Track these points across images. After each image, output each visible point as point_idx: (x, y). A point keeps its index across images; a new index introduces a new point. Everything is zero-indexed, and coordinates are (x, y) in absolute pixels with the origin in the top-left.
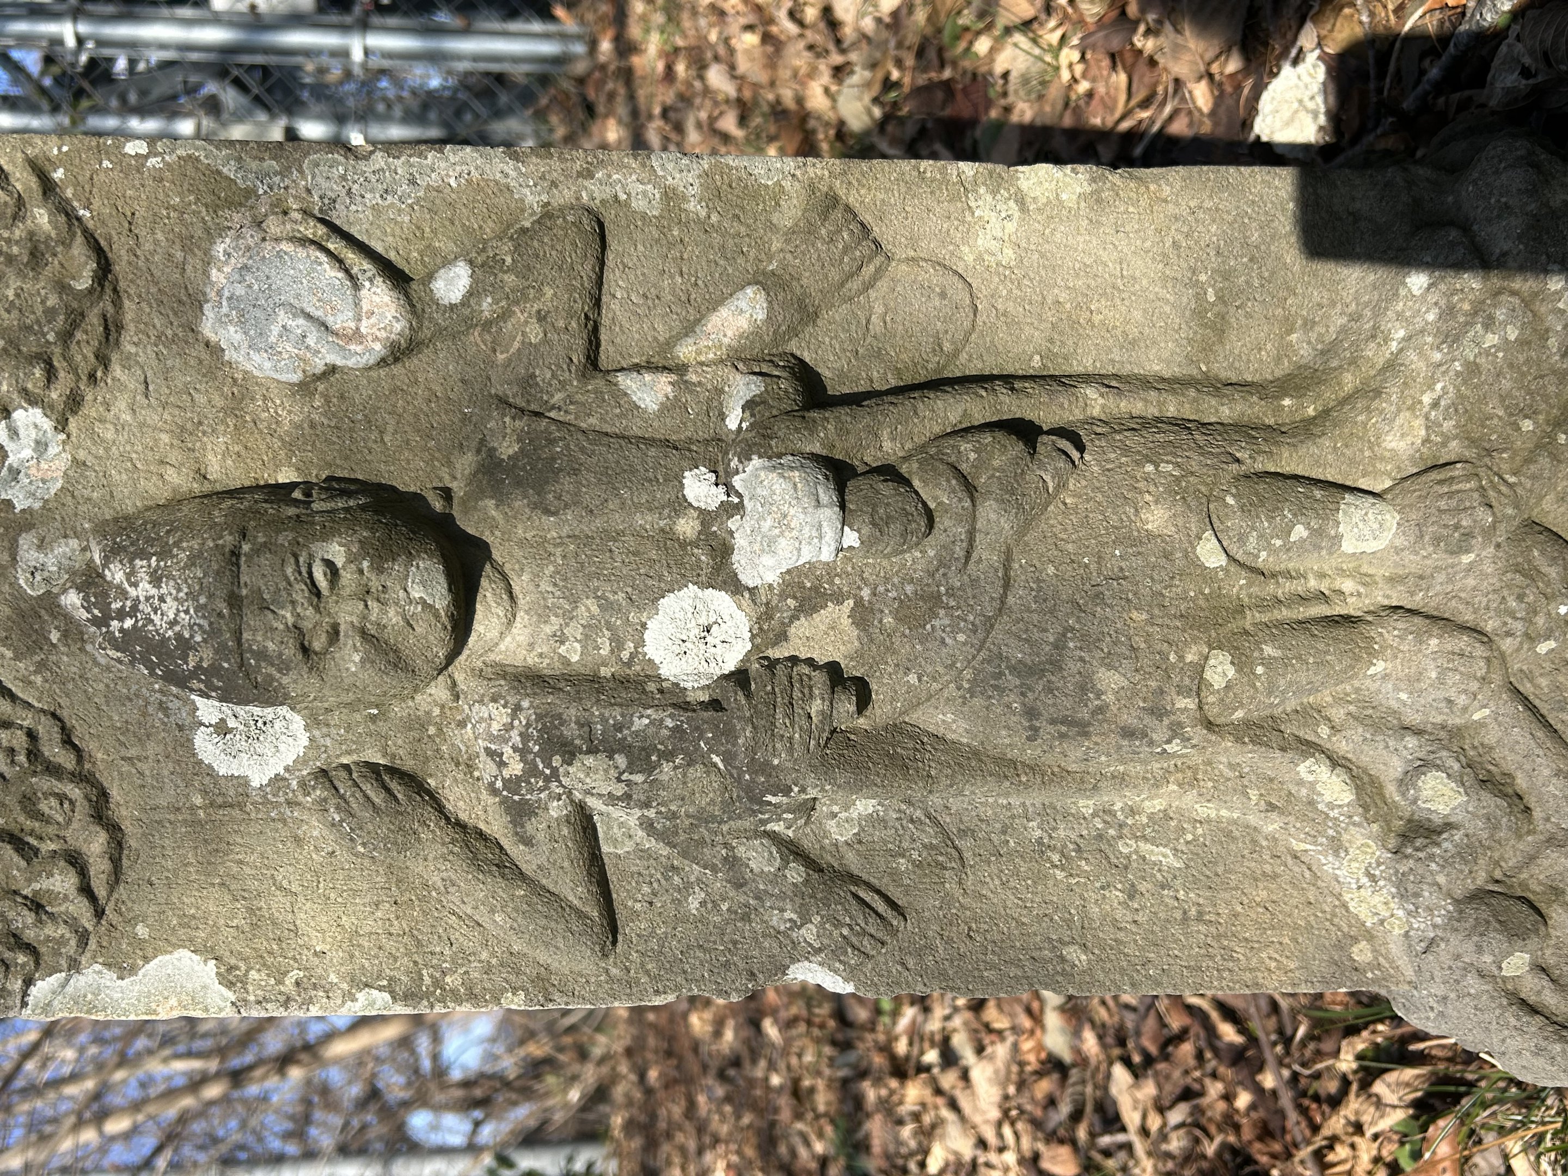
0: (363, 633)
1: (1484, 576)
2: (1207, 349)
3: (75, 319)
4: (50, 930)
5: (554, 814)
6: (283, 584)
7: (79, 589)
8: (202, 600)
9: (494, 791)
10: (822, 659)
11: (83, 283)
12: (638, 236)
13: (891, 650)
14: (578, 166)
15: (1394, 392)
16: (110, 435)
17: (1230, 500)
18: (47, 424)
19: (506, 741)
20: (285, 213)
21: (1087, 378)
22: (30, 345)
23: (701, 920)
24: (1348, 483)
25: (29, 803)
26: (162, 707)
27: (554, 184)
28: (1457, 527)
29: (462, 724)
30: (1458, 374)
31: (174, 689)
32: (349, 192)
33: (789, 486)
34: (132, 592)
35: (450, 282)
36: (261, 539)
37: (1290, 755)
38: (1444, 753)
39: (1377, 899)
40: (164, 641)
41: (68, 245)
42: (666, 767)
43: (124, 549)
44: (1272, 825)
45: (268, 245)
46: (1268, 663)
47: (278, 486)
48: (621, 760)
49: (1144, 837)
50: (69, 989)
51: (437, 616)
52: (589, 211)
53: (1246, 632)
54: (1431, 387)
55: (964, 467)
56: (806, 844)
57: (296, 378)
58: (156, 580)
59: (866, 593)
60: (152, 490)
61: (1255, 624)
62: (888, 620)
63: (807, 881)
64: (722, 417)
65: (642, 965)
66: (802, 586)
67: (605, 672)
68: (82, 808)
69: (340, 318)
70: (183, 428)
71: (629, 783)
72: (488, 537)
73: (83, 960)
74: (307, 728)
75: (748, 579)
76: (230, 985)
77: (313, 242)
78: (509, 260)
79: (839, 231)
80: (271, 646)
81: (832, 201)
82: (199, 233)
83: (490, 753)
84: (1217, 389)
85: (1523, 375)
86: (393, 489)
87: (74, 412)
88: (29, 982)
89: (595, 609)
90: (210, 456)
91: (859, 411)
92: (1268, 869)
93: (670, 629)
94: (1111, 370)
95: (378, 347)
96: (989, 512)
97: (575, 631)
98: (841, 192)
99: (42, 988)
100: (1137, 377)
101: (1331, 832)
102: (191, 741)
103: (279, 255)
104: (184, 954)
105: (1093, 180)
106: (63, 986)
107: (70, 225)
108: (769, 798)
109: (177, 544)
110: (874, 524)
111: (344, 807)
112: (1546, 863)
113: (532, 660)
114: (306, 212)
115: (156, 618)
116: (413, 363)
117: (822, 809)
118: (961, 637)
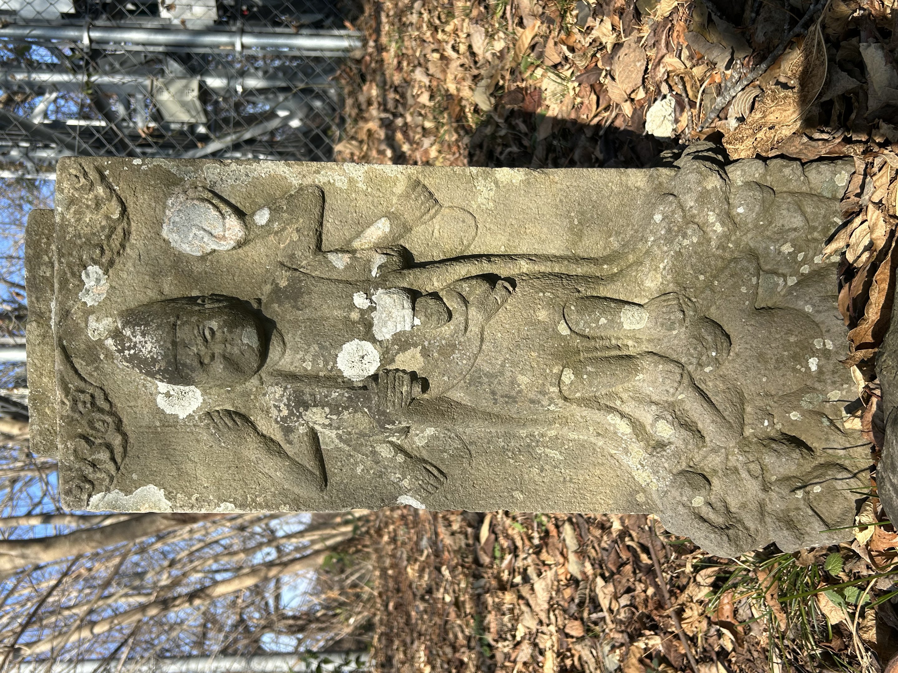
0: (224, 357)
1: (681, 339)
2: (574, 244)
3: (113, 230)
4: (98, 475)
5: (301, 431)
6: (193, 337)
7: (113, 338)
8: (162, 343)
9: (277, 422)
10: (409, 370)
11: (116, 216)
12: (338, 197)
13: (437, 366)
14: (314, 169)
15: (647, 262)
16: (125, 276)
17: (573, 308)
18: (101, 272)
19: (281, 401)
20: (196, 188)
21: (522, 256)
22: (95, 241)
23: (362, 477)
24: (630, 300)
25: (91, 424)
26: (144, 386)
27: (304, 176)
28: (670, 319)
29: (264, 395)
30: (672, 256)
31: (149, 378)
32: (221, 179)
33: (392, 301)
34: (134, 339)
35: (261, 216)
36: (185, 319)
37: (602, 412)
38: (666, 413)
39: (644, 475)
40: (146, 359)
41: (110, 201)
42: (346, 413)
43: (131, 322)
44: (600, 443)
45: (189, 201)
46: (589, 374)
47: (192, 297)
48: (327, 410)
49: (547, 446)
50: (106, 499)
51: (253, 351)
52: (318, 187)
53: (580, 361)
54: (663, 262)
55: (464, 294)
56: (406, 447)
57: (199, 254)
58: (143, 335)
59: (426, 343)
60: (142, 299)
61: (585, 358)
62: (436, 354)
63: (405, 462)
64: (370, 271)
65: (337, 495)
66: (400, 340)
67: (321, 374)
68: (112, 426)
69: (217, 230)
70: (154, 274)
71: (331, 419)
72: (275, 319)
73: (111, 487)
74: (202, 395)
75: (379, 337)
76: (170, 499)
77: (207, 200)
78: (285, 208)
79: (420, 196)
80: (188, 361)
81: (418, 183)
82: (161, 195)
83: (275, 406)
84: (577, 260)
85: (701, 257)
86: (238, 299)
87: (111, 267)
88: (90, 496)
89: (317, 348)
90: (165, 285)
91: (423, 270)
92: (600, 461)
93: (347, 357)
94: (534, 252)
95: (232, 242)
96: (473, 312)
97: (309, 357)
98: (422, 179)
99: (95, 498)
100: (544, 255)
101: (624, 446)
102: (155, 400)
103: (193, 205)
104: (151, 486)
105: (526, 174)
106: (103, 498)
107: (111, 192)
108: (387, 426)
109: (152, 321)
110: (426, 316)
111: (217, 427)
112: (710, 459)
113: (292, 369)
114: (204, 187)
115: (143, 350)
116: (246, 248)
117: (412, 432)
118: (464, 362)
